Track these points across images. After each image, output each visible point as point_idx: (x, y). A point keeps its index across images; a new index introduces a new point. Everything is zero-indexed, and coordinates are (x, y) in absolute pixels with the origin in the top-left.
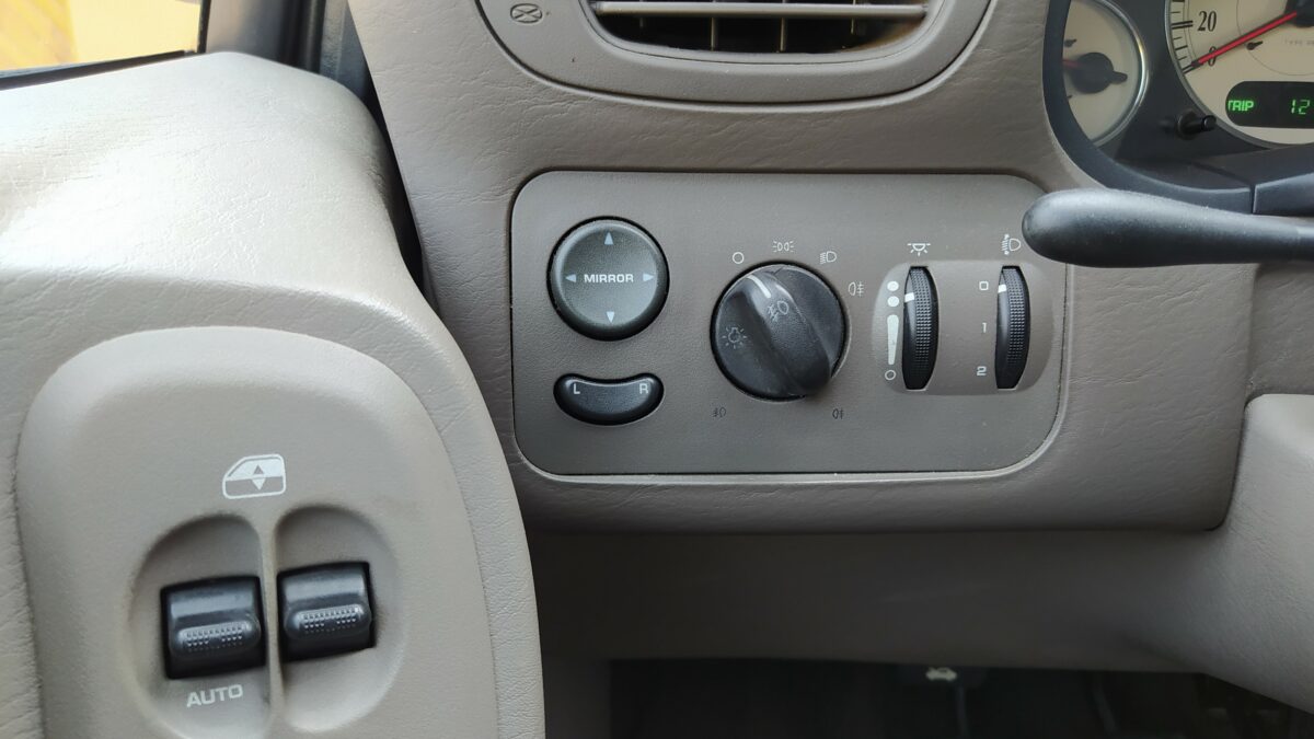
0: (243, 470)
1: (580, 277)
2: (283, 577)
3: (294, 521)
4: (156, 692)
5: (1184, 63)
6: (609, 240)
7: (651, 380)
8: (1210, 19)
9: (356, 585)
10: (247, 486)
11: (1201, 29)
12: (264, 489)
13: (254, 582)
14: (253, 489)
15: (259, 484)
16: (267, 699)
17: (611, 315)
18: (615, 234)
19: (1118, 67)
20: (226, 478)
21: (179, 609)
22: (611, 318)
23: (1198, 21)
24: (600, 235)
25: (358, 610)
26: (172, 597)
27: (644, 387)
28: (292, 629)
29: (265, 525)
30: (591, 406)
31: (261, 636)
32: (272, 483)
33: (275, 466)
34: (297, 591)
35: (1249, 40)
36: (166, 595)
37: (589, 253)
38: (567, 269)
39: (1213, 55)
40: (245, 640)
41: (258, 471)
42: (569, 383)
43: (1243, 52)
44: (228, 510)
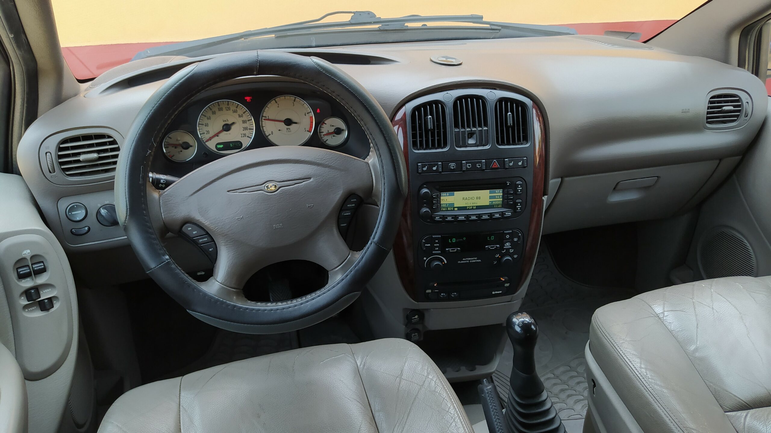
0: (25, 252)
1: (71, 213)
2: (32, 264)
3: (32, 257)
4: (18, 281)
5: (205, 141)
6: (75, 206)
7: (88, 227)
8: (208, 132)
9: (42, 264)
10: (26, 254)
11: (207, 134)
12: (28, 254)
13: (28, 266)
14: (27, 254)
15: (27, 253)
16: (33, 280)
17: (78, 218)
18: (76, 205)
19: (191, 144)
20: (23, 253)
21: (19, 270)
22: (78, 219)
23: (206, 132)
24: (74, 206)
25: (43, 267)
26: (18, 269)
27: (86, 228)
28: (35, 270)
29: (29, 258)
30: (77, 233)
31: (31, 272)
32: (29, 253)
33: (29, 251)
34: (34, 266)
35: (217, 135)
36: (17, 269)
37: (72, 209)
38: (69, 212)
39: (210, 139)
40: (29, 272)
41: (27, 252)
42: (73, 230)
43: (217, 137)
44: (23, 257)
